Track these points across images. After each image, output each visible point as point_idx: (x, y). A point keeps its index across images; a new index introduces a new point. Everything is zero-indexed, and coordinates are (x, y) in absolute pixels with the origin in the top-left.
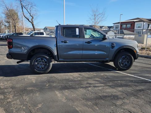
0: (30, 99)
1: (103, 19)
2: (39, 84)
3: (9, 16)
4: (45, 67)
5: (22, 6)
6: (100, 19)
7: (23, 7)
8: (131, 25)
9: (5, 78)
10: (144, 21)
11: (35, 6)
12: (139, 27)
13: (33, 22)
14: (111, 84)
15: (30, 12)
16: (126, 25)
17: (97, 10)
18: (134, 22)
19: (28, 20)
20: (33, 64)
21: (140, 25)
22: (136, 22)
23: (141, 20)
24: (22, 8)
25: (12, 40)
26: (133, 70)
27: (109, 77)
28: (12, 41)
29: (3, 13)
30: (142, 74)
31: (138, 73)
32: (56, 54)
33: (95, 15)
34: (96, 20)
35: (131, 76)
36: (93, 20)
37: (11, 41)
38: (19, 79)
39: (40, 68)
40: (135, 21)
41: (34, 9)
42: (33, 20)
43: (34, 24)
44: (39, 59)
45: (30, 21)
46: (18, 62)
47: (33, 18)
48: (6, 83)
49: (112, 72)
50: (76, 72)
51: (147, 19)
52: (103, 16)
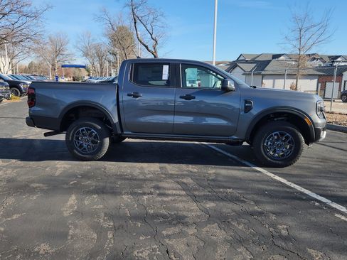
1: (322, 37)
3: (115, 40)
5: (135, 19)
7: (138, 21)
9: (20, 162)
11: (162, 15)
13: (155, 52)
15: (151, 31)
17: (307, 15)
19: (147, 47)
20: (71, 138)
24: (135, 23)
28: (35, 92)
29: (106, 36)
32: (116, 120)
33: (301, 29)
34: (303, 41)
36: (295, 43)
39: (85, 149)
41: (159, 24)
42: (157, 46)
44: (83, 130)
45: (149, 51)
46: (46, 135)
47: (157, 42)
52: (322, 30)
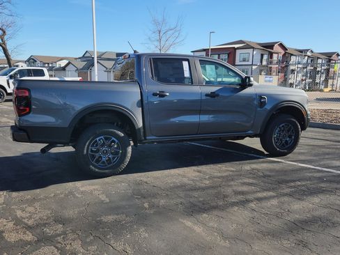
0: (134, 248)
1: (178, 40)
2: (124, 203)
4: (114, 158)
6: (171, 40)
8: (228, 54)
10: (253, 48)
11: (9, 2)
12: (244, 60)
13: (4, 43)
14: (287, 191)
16: (219, 55)
17: (164, 20)
18: (235, 49)
20: (85, 151)
21: (246, 56)
22: (238, 48)
23: (248, 46)
25: (29, 91)
26: (299, 154)
27: (268, 173)
28: (30, 94)
30: (325, 162)
31: (316, 161)
33: (160, 32)
34: (163, 43)
35: (310, 168)
36: (157, 43)
37: (27, 94)
38: (59, 194)
39: (103, 162)
40: (236, 46)
42: (6, 37)
43: (8, 47)
46: (43, 150)
47: (4, 32)
48: (30, 209)
49: (262, 160)
50: (186, 167)
51: (259, 44)
52: (177, 34)
